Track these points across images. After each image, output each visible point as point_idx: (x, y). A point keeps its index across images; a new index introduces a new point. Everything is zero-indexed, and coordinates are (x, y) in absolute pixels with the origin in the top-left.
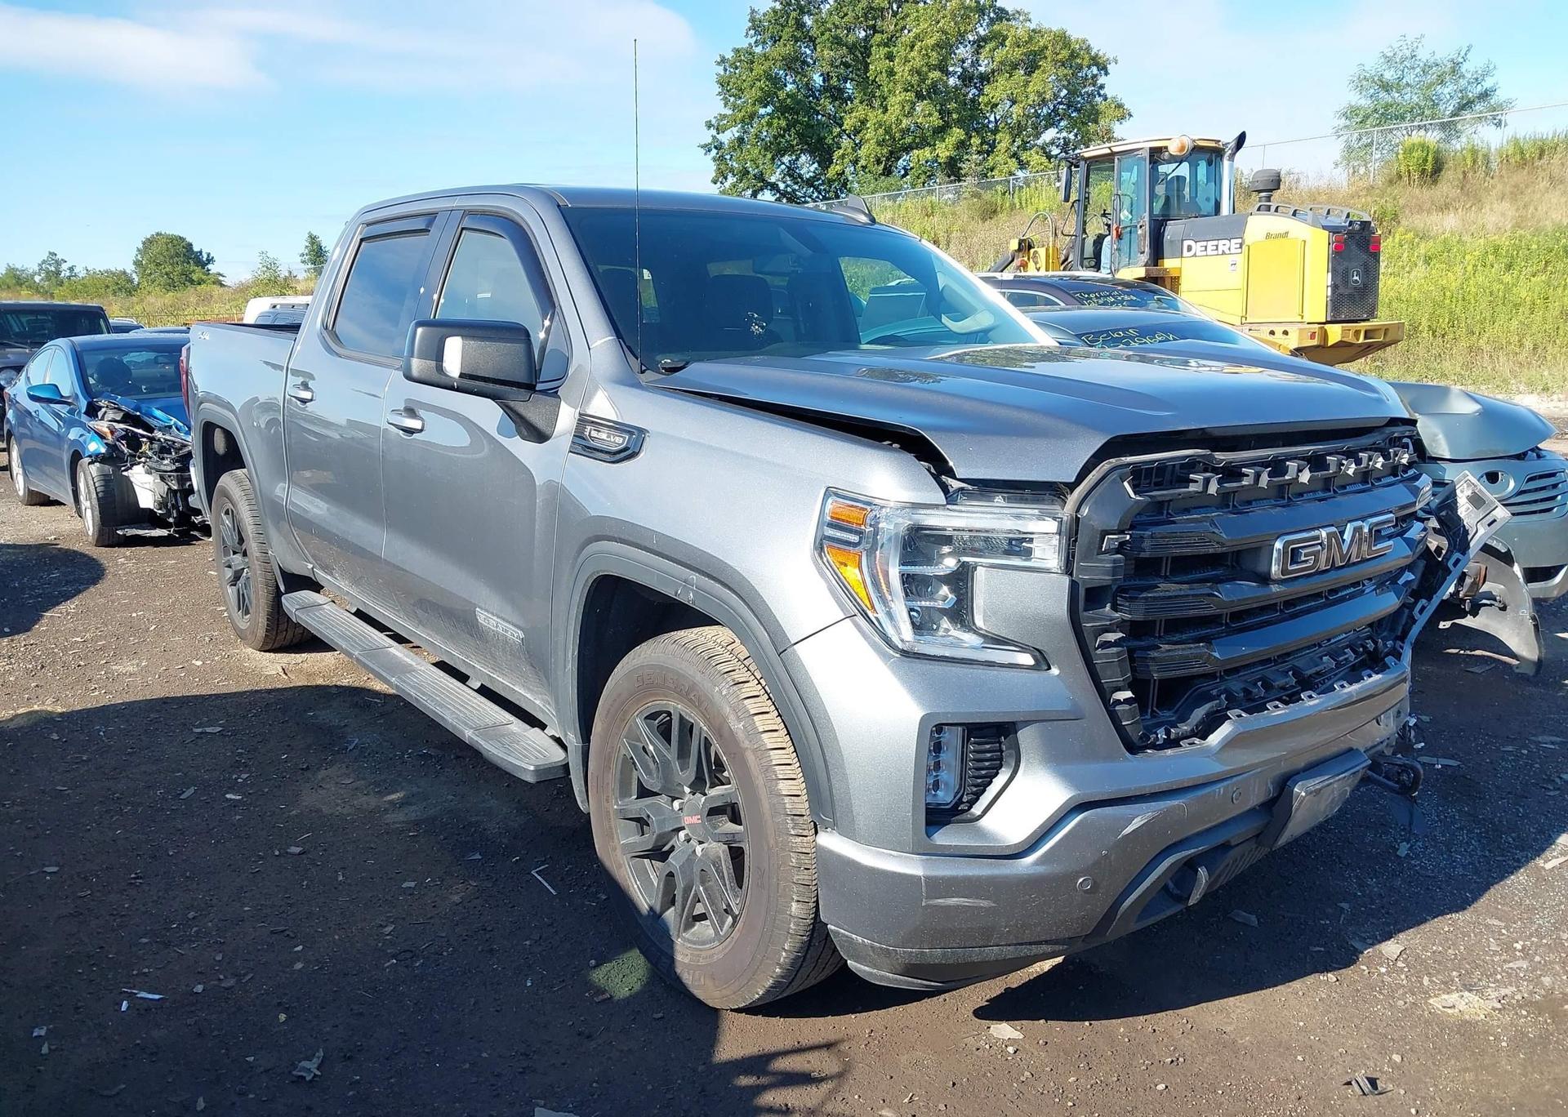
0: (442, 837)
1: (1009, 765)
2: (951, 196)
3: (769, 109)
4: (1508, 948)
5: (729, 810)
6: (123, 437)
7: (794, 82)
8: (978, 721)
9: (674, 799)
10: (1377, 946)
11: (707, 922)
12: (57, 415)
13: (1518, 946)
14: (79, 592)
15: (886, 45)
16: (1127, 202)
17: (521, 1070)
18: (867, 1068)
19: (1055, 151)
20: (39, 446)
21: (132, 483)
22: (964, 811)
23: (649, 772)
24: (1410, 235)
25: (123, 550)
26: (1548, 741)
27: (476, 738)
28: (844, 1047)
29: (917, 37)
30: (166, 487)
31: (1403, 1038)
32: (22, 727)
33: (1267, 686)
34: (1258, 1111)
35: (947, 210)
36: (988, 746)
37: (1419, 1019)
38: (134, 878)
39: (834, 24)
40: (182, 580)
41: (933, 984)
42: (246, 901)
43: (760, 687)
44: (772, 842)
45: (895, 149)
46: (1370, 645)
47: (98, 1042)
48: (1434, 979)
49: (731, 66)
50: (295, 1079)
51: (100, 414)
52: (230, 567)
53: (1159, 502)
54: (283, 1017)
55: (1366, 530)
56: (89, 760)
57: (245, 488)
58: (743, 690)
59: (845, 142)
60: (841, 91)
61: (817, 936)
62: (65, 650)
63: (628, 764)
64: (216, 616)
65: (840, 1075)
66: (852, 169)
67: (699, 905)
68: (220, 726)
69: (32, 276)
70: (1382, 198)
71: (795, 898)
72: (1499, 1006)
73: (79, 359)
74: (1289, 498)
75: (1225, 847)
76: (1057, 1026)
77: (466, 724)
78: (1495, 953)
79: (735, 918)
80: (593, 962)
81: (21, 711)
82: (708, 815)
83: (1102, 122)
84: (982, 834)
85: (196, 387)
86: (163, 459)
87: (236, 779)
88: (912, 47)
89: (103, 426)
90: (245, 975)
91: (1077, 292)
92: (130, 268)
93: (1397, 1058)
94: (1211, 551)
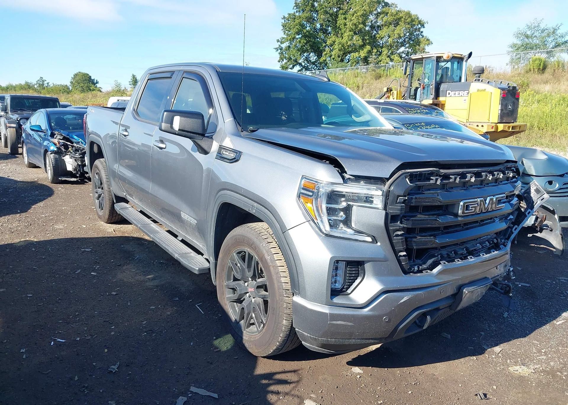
0: (165, 292)
1: (361, 276)
2: (365, 70)
3: (300, 36)
4: (539, 351)
5: (264, 287)
6: (62, 145)
7: (310, 27)
8: (350, 260)
9: (245, 282)
10: (492, 348)
11: (255, 326)
12: (40, 136)
13: (543, 351)
14: (45, 199)
15: (344, 14)
16: (427, 75)
17: (187, 373)
18: (307, 380)
19: (404, 55)
20: (33, 147)
21: (65, 161)
22: (344, 291)
23: (237, 273)
24: (533, 92)
25: (60, 185)
26: (563, 279)
27: (179, 257)
28: (300, 372)
29: (355, 12)
30: (77, 163)
31: (498, 381)
32: (22, 246)
33: (456, 253)
34: (443, 402)
35: (363, 75)
36: (354, 269)
37: (504, 374)
38: (58, 300)
39: (325, 6)
40: (80, 197)
41: (332, 351)
42: (96, 310)
43: (276, 244)
44: (278, 299)
45: (345, 52)
46: (495, 241)
47: (43, 355)
48: (512, 361)
49: (287, 20)
50: (109, 372)
51: (55, 136)
52: (97, 193)
53: (419, 186)
54: (106, 350)
55: (494, 200)
56: (45, 258)
57: (103, 165)
58: (271, 245)
59: (327, 49)
60: (327, 30)
61: (292, 333)
62: (38, 219)
63: (230, 269)
64: (92, 210)
65: (298, 382)
66: (329, 59)
67: (252, 320)
68: (91, 249)
69: (34, 85)
70: (523, 78)
71: (285, 319)
72: (534, 371)
73: (49, 116)
74: (467, 187)
75: (438, 309)
76: (376, 369)
77: (176, 252)
78: (535, 353)
79: (264, 325)
80: (215, 338)
81: (22, 240)
82: (257, 288)
83: (421, 46)
84: (350, 299)
85: (89, 128)
86: (76, 153)
87: (95, 267)
88: (353, 15)
89: (56, 141)
90: (94, 335)
91: (406, 108)
92: (69, 84)
93: (495, 387)
94: (437, 204)
